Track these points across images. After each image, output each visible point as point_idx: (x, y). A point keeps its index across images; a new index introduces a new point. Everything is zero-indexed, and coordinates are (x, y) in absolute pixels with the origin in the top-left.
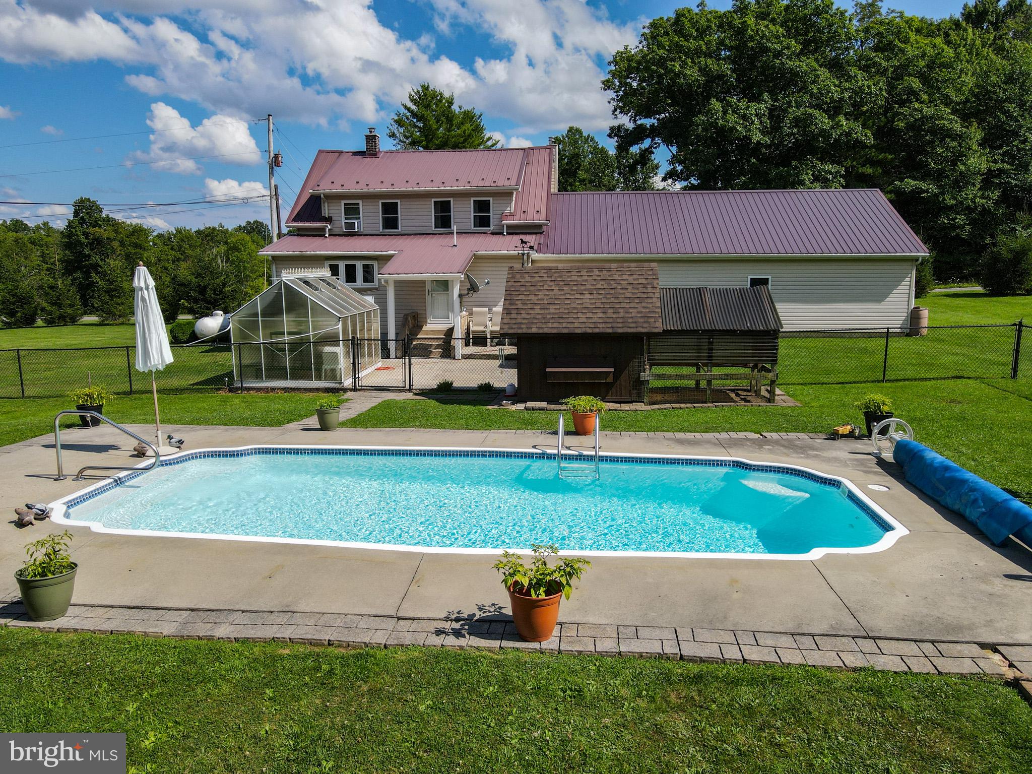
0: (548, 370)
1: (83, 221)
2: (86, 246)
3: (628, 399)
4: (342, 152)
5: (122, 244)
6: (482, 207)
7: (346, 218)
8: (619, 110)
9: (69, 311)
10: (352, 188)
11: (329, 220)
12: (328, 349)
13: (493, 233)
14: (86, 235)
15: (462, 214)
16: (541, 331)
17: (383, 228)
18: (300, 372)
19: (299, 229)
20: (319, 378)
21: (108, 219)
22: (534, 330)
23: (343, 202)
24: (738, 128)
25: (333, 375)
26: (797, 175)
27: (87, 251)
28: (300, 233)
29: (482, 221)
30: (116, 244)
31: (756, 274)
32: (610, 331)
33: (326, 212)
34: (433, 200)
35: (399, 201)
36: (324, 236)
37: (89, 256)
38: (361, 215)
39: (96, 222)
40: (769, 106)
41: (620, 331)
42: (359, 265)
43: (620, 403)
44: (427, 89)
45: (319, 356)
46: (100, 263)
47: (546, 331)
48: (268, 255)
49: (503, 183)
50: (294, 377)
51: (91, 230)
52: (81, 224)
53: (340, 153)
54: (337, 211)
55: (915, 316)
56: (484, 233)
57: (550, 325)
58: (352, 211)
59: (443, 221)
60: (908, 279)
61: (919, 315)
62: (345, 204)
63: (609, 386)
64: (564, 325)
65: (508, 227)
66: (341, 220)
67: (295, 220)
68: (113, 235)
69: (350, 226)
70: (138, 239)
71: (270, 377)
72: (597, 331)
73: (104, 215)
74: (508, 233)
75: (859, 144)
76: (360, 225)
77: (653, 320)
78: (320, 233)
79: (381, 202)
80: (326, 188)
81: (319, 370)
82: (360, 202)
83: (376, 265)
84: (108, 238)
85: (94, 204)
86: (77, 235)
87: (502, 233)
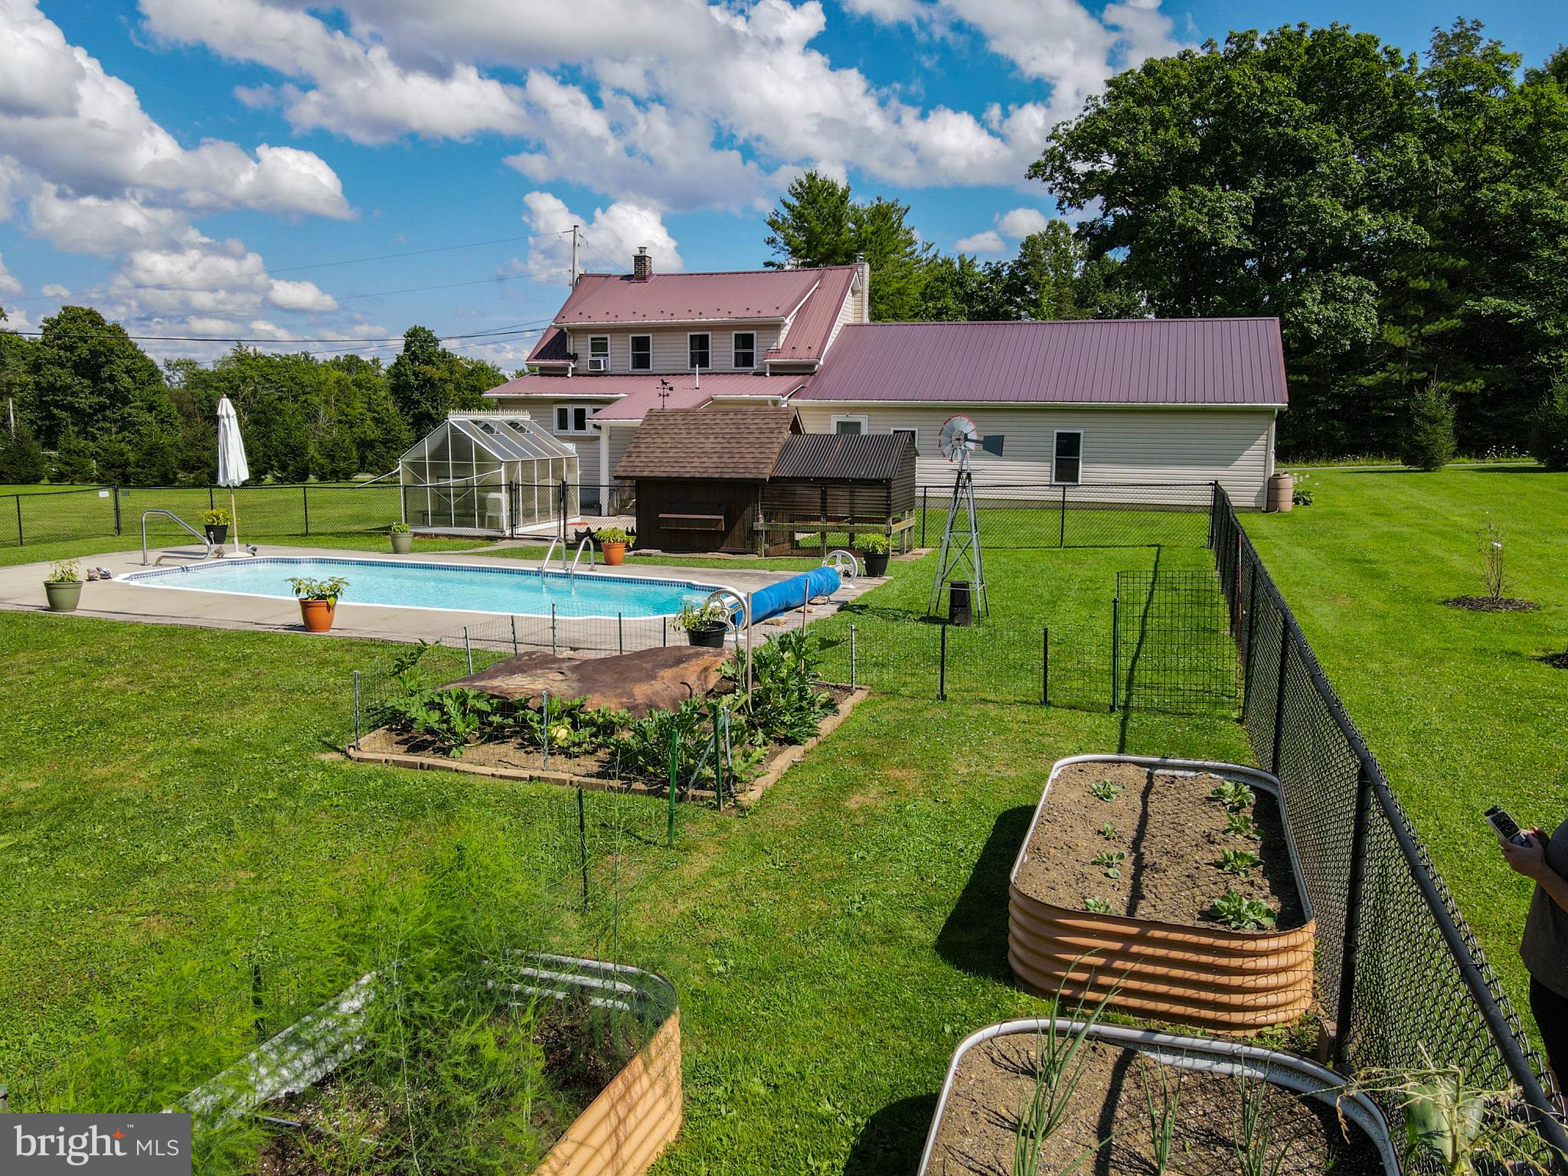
0: (661, 516)
1: (414, 358)
2: (416, 389)
3: (741, 549)
4: (610, 276)
5: (458, 387)
6: (745, 342)
7: (593, 355)
8: (1066, 203)
9: (342, 464)
10: (600, 320)
11: (574, 357)
12: (492, 495)
13: (755, 374)
14: (416, 374)
15: (722, 350)
16: (652, 475)
17: (634, 367)
18: (465, 519)
19: (542, 368)
20: (482, 525)
21: (444, 354)
22: (645, 474)
23: (590, 336)
24: (1200, 228)
25: (494, 523)
26: (1298, 293)
27: (416, 396)
28: (545, 372)
29: (745, 360)
30: (450, 386)
31: (1065, 428)
32: (717, 476)
33: (570, 350)
34: (689, 334)
35: (651, 335)
36: (566, 375)
37: (418, 402)
38: (609, 352)
39: (429, 357)
40: (1257, 195)
41: (727, 476)
42: (571, 409)
43: (734, 554)
44: (814, 178)
45: (483, 502)
46: (433, 412)
47: (657, 474)
48: (493, 398)
49: (769, 313)
50: (459, 524)
51: (424, 368)
52: (413, 361)
53: (608, 276)
54: (581, 347)
55: (1272, 487)
56: (746, 374)
57: (663, 469)
58: (599, 346)
59: (700, 357)
60: (1264, 437)
61: (1277, 484)
62: (592, 339)
63: (723, 535)
64: (676, 469)
65: (772, 366)
66: (587, 355)
67: (537, 357)
68: (446, 375)
69: (596, 364)
70: (477, 380)
71: (435, 524)
72: (705, 475)
73: (439, 349)
74: (771, 374)
75: (1403, 246)
76: (607, 363)
77: (763, 466)
78: (561, 373)
79: (631, 336)
80: (573, 321)
81: (482, 517)
82: (608, 336)
83: (589, 409)
84: (440, 379)
85: (429, 334)
86: (406, 375)
87: (764, 374)
